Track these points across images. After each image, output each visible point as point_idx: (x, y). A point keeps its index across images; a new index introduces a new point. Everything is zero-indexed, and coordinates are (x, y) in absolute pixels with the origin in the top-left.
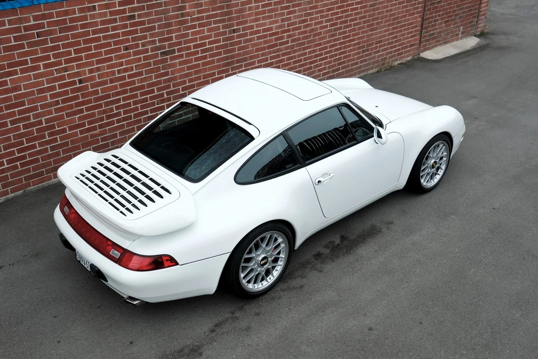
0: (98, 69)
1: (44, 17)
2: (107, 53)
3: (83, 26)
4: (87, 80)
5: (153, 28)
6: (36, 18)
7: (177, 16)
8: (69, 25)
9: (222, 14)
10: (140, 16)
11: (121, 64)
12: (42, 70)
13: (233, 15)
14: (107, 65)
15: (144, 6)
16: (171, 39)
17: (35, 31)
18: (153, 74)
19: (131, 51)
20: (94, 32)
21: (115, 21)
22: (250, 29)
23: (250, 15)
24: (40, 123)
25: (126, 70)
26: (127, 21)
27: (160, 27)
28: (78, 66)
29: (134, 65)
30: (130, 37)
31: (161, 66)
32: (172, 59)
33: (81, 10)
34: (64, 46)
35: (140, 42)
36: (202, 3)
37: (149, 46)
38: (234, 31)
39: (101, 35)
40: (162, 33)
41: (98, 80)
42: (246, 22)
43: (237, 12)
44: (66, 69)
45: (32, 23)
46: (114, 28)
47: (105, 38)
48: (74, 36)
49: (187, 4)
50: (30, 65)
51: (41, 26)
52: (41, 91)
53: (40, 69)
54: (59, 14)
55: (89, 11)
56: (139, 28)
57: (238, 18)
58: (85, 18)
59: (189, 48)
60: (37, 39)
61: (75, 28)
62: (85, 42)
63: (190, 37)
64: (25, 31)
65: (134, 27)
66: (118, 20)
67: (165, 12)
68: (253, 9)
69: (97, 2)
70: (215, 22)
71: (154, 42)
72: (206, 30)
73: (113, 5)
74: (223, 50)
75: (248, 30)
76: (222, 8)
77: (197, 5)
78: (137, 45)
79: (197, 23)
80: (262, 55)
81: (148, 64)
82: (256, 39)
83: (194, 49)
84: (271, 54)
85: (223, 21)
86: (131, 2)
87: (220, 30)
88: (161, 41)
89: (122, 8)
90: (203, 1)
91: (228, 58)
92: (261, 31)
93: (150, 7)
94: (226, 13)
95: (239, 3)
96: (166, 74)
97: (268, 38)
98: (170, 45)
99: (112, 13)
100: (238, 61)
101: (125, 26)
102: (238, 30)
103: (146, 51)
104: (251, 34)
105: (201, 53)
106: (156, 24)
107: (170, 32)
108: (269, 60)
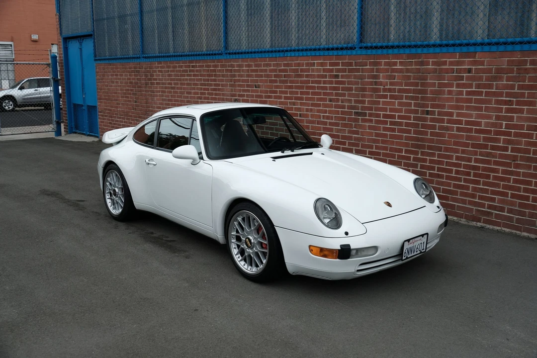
0: (311, 110)
3: (307, 76)
4: (303, 115)
5: (351, 89)
6: (284, 65)
7: (371, 84)
9: (415, 91)
10: (342, 76)
11: (325, 112)
13: (428, 95)
14: (317, 109)
15: (346, 69)
17: (283, 74)
18: (347, 129)
19: (334, 103)
20: (312, 82)
21: (325, 76)
22: (448, 116)
23: (448, 100)
25: (328, 118)
26: (333, 79)
27: (356, 89)
28: (301, 104)
29: (334, 116)
30: (334, 92)
31: (354, 124)
32: (364, 121)
35: (340, 98)
37: (347, 103)
38: (428, 113)
39: (316, 85)
40: (357, 95)
42: (443, 106)
43: (432, 92)
46: (325, 82)
49: (381, 74)
55: (311, 66)
56: (341, 86)
57: (434, 99)
58: (308, 70)
59: (378, 116)
62: (307, 88)
63: (381, 106)
65: (338, 84)
67: (362, 77)
68: (454, 94)
69: (316, 60)
70: (407, 97)
71: (350, 101)
72: (397, 103)
73: (325, 64)
74: (412, 129)
75: (445, 116)
76: (416, 84)
77: (390, 77)
78: (338, 100)
79: (389, 94)
80: (463, 152)
81: (344, 119)
82: (455, 129)
83: (383, 118)
84: (477, 156)
85: (416, 98)
86: (338, 64)
87: (411, 107)
88: (356, 101)
89: (331, 68)
90: (396, 74)
91: (418, 139)
92: (464, 122)
93: (350, 71)
94: (420, 92)
95: (435, 83)
96: (357, 133)
97: (474, 134)
98: (363, 108)
99: (324, 70)
100: (430, 148)
101: (331, 82)
102: (433, 113)
103: (344, 107)
104: (449, 121)
105: (390, 125)
106: (354, 87)
107: (364, 96)
108: (473, 162)
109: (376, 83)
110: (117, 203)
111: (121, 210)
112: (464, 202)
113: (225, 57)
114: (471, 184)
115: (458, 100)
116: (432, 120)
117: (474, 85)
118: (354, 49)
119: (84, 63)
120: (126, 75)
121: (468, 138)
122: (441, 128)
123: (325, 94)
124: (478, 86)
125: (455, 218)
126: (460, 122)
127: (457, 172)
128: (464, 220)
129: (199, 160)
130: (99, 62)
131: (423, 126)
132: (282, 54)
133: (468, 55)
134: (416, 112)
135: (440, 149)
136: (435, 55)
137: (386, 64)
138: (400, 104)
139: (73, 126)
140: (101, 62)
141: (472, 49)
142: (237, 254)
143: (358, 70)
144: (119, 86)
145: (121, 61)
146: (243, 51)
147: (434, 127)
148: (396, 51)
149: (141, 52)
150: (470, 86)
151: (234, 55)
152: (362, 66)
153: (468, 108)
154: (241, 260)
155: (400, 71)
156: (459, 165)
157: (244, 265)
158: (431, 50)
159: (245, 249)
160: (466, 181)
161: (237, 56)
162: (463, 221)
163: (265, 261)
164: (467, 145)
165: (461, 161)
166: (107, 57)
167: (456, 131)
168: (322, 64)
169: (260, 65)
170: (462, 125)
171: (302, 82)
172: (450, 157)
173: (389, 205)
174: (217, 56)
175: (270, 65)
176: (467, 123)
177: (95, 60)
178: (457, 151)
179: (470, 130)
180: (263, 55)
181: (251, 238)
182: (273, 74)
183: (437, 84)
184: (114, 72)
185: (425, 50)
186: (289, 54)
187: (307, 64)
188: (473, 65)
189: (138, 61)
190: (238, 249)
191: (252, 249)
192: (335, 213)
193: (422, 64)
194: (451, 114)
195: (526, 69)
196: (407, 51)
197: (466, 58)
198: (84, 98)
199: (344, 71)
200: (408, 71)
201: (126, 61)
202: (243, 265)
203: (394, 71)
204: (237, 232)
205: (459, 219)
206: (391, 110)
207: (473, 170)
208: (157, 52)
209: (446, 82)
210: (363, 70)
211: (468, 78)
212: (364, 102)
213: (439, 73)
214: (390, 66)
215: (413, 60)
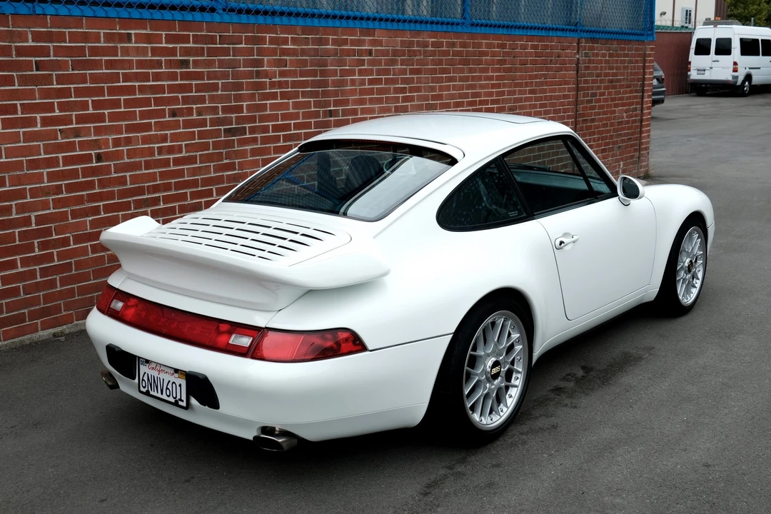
0: (128, 141)
1: (49, 37)
2: (144, 115)
3: (110, 64)
4: (109, 156)
5: (215, 88)
6: (37, 36)
7: (250, 75)
8: (88, 58)
9: (314, 84)
10: (196, 63)
11: (164, 139)
12: (39, 128)
13: (330, 88)
14: (143, 137)
15: (203, 48)
17: (33, 59)
18: (212, 164)
19: (181, 119)
20: (127, 78)
21: (159, 64)
22: (352, 115)
23: (353, 92)
24: (27, 221)
25: (171, 150)
26: (178, 68)
27: (225, 87)
28: (98, 131)
29: (184, 143)
30: (180, 95)
31: (224, 151)
32: (243, 142)
33: (109, 38)
34: (79, 92)
35: (194, 106)
36: (286, 60)
37: (209, 115)
38: (331, 114)
39: (137, 84)
40: (228, 98)
41: (126, 160)
42: (347, 102)
43: (334, 83)
44: (77, 133)
45: (31, 43)
46: (157, 77)
47: (142, 90)
48: (95, 78)
49: (266, 58)
50: (20, 115)
51: (45, 52)
52: (34, 164)
53: (36, 126)
54: (74, 37)
55: (121, 41)
56: (194, 82)
57: (336, 94)
58: (113, 51)
59: (265, 129)
60: (35, 72)
61: (96, 65)
62: (112, 91)
63: (268, 112)
64: (18, 55)
65: (187, 80)
66: (163, 65)
67: (234, 64)
68: (357, 84)
69: (135, 29)
70: (304, 94)
71: (215, 110)
72: (291, 104)
73: (157, 39)
75: (350, 115)
76: (314, 73)
77: (279, 63)
78: (190, 111)
79: (279, 91)
81: (205, 146)
83: (273, 132)
85: (315, 94)
86: (185, 39)
87: (311, 108)
88: (225, 110)
89: (171, 46)
90: (288, 58)
93: (212, 52)
94: (319, 84)
95: (337, 70)
96: (230, 167)
98: (239, 120)
99: (155, 51)
101: (173, 76)
102: (337, 113)
103: (203, 123)
105: (284, 141)
106: (220, 82)
107: (239, 98)
109: (258, 74)
115: (361, 92)
116: (336, 123)
117: (375, 71)
118: (216, 12)
123: (158, 101)
124: (378, 72)
132: (23, 7)
133: (368, 32)
134: (317, 114)
136: (335, 30)
137: (272, 41)
141: (371, 25)
143: (226, 52)
148: (286, 20)
150: (372, 72)
152: (233, 44)
155: (293, 52)
168: (148, 38)
185: (323, 23)
188: (373, 46)
193: (320, 42)
194: (356, 112)
195: (414, 51)
196: (301, 22)
197: (366, 36)
199: (200, 52)
200: (304, 52)
203: (284, 52)
206: (284, 117)
209: (348, 68)
211: (369, 63)
212: (240, 109)
213: (340, 57)
214: (278, 45)
215: (310, 36)
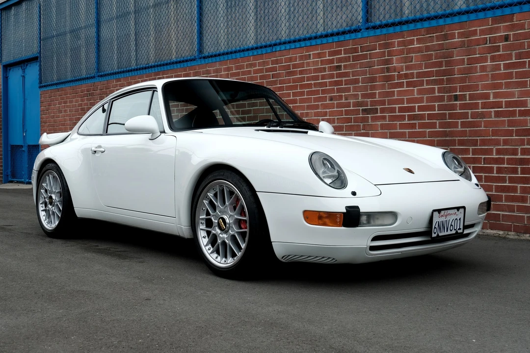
0: (307, 114)
1: (277, 62)
2: (315, 100)
3: (301, 72)
5: (357, 81)
6: (273, 62)
7: (382, 71)
8: (292, 70)
10: (345, 67)
13: (456, 76)
14: (314, 113)
15: (350, 56)
16: (373, 95)
17: (271, 73)
18: (353, 132)
19: (335, 102)
20: (308, 79)
21: (324, 70)
22: (482, 99)
23: (481, 78)
26: (334, 71)
27: (364, 81)
29: (336, 117)
30: (335, 88)
31: (362, 124)
32: (374, 119)
34: (287, 88)
35: (343, 94)
36: (412, 56)
37: (353, 100)
38: (456, 98)
39: (313, 82)
40: (365, 88)
42: (476, 88)
43: (461, 71)
45: (271, 66)
46: (323, 77)
47: (316, 85)
49: (394, 58)
51: (275, 69)
54: (286, 60)
55: (306, 59)
56: (344, 79)
57: (463, 80)
58: (302, 65)
59: (393, 110)
60: (272, 79)
61: (295, 73)
62: (301, 87)
63: (396, 97)
65: (340, 78)
66: (327, 70)
67: (369, 65)
68: (488, 70)
69: (312, 51)
70: (428, 83)
71: (356, 96)
72: (416, 90)
73: (324, 55)
74: (438, 122)
75: (479, 99)
76: (440, 64)
77: (406, 60)
78: (340, 97)
79: (405, 81)
80: (506, 142)
81: (349, 120)
82: (493, 114)
83: (399, 112)
84: (524, 145)
85: (440, 82)
86: (339, 52)
87: (435, 93)
88: (363, 96)
89: (331, 58)
90: (414, 55)
91: (445, 134)
92: (504, 103)
94: (444, 73)
95: (464, 59)
97: (518, 118)
98: (373, 103)
99: (322, 62)
100: (461, 143)
101: (332, 76)
102: (463, 97)
103: (348, 105)
104: (485, 106)
105: (408, 120)
106: (360, 77)
107: (373, 88)
108: (519, 154)
109: (388, 70)
110: (53, 213)
111: (57, 223)
112: (511, 208)
113: (199, 62)
114: (519, 184)
115: (494, 77)
116: (463, 107)
117: (514, 55)
118: (359, 32)
119: (26, 93)
120: (77, 101)
121: (511, 123)
122: (474, 115)
123: (324, 92)
124: (519, 56)
125: (501, 233)
126: (498, 104)
127: (499, 170)
128: (513, 233)
129: (159, 134)
130: (45, 89)
131: (451, 116)
132: (269, 50)
133: (503, 18)
134: (441, 99)
135: (475, 143)
136: (461, 25)
137: (400, 44)
138: (420, 92)
139: (9, 173)
140: (48, 88)
141: (507, 11)
142: (207, 245)
143: (364, 57)
144: (67, 115)
145: (71, 84)
146: (222, 51)
147: (465, 115)
148: (412, 26)
149: (96, 71)
150: (509, 57)
151: (210, 59)
152: (370, 51)
153: (508, 85)
154: (212, 252)
155: (419, 50)
156: (501, 161)
157: (217, 258)
158: (456, 19)
159: (217, 235)
160: (512, 180)
161: (214, 59)
162: (512, 235)
163: (244, 245)
164: (510, 133)
165: (503, 154)
166: (56, 82)
167: (495, 117)
168: (319, 55)
169: (242, 67)
170: (502, 107)
171: (294, 81)
172: (490, 152)
173: (410, 171)
174: (189, 63)
175: (255, 65)
176: (508, 104)
177: (40, 87)
178: (497, 143)
179: (513, 113)
180: (246, 53)
181: (225, 217)
182: (259, 75)
183: (466, 60)
184: (62, 99)
185: (449, 21)
186: (278, 48)
187: (301, 58)
188: (510, 31)
189: (92, 81)
190: (208, 237)
191: (226, 232)
192: (338, 172)
193: (446, 37)
194: (487, 96)
196: (426, 24)
197: (500, 23)
198: (24, 137)
199: (347, 59)
200: (428, 49)
201: (77, 83)
202: (215, 258)
203: (410, 51)
204: (208, 214)
205: (506, 232)
206: (409, 101)
207: (520, 165)
208: (116, 68)
209: (477, 56)
210: (371, 56)
211: (505, 48)
213: (468, 47)
214: (405, 46)
215: (434, 35)
